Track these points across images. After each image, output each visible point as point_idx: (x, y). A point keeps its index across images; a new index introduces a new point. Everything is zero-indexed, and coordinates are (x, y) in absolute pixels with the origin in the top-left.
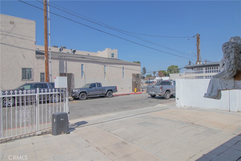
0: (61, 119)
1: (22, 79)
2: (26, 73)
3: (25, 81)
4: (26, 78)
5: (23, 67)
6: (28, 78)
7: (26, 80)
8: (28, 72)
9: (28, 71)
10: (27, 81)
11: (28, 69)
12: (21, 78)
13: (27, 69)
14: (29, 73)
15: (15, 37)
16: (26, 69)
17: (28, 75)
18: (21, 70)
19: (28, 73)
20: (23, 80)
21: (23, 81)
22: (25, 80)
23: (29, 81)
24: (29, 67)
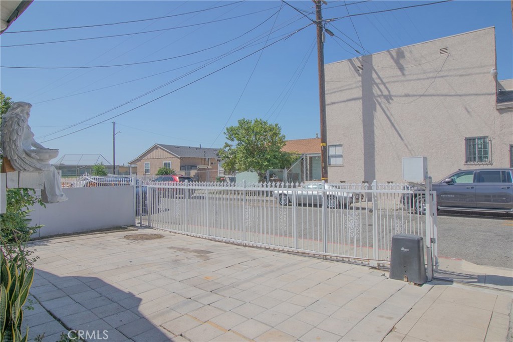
0: (403, 249)
1: (466, 162)
2: (474, 148)
3: (472, 165)
4: (475, 158)
5: (469, 136)
6: (481, 159)
7: (476, 163)
8: (480, 146)
9: (479, 143)
10: (476, 165)
11: (479, 138)
12: (465, 160)
13: (476, 140)
14: (481, 148)
15: (451, 76)
16: (474, 139)
17: (480, 152)
18: (463, 142)
19: (479, 148)
20: (468, 163)
21: (468, 165)
22: (472, 163)
23: (482, 166)
24: (481, 135)
